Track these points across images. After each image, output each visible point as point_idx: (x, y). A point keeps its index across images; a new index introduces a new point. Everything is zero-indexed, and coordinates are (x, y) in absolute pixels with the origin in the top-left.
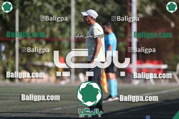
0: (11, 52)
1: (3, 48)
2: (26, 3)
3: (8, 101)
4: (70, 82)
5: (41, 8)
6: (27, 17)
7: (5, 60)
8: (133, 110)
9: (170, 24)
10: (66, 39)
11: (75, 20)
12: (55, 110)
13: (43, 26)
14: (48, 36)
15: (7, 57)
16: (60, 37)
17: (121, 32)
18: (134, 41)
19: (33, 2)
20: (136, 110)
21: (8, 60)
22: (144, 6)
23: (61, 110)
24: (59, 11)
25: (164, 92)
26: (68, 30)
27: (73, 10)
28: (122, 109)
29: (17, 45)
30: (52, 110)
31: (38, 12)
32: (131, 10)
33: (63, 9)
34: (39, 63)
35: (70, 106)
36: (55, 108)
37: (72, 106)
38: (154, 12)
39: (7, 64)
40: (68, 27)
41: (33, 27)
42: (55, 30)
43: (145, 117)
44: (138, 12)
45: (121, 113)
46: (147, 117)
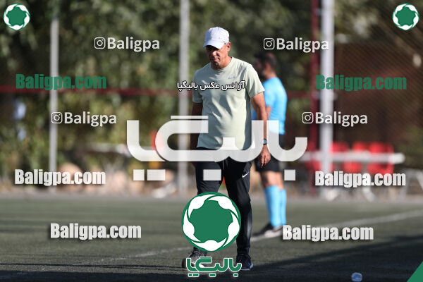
0: (40, 121)
1: (21, 110)
2: (75, 6)
3: (30, 236)
4: (177, 192)
5: (110, 19)
6: (76, 40)
7: (24, 140)
8: (322, 260)
9: (410, 59)
10: (167, 90)
11: (191, 48)
12: (141, 258)
13: (114, 61)
14: (125, 84)
15: (31, 132)
16: (154, 87)
17: (297, 76)
18: (328, 96)
19: (91, 4)
20: (329, 259)
21: (32, 138)
22: (351, 17)
23: (155, 258)
24: (151, 26)
25: (395, 217)
26: (173, 70)
27: (185, 25)
28: (297, 257)
29: (54, 105)
30: (134, 258)
31: (104, 27)
32: (319, 26)
33: (160, 21)
34: (103, 146)
35: (174, 249)
36: (141, 251)
37: (180, 249)
38: (374, 29)
39: (31, 148)
40: (174, 64)
41: (91, 63)
42: (143, 69)
43: (350, 277)
44: (337, 30)
45: (293, 266)
46: (356, 276)
